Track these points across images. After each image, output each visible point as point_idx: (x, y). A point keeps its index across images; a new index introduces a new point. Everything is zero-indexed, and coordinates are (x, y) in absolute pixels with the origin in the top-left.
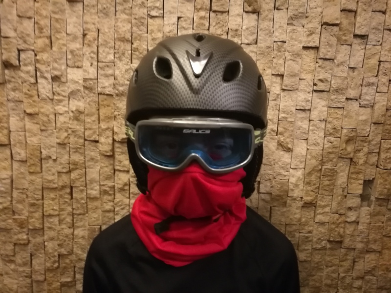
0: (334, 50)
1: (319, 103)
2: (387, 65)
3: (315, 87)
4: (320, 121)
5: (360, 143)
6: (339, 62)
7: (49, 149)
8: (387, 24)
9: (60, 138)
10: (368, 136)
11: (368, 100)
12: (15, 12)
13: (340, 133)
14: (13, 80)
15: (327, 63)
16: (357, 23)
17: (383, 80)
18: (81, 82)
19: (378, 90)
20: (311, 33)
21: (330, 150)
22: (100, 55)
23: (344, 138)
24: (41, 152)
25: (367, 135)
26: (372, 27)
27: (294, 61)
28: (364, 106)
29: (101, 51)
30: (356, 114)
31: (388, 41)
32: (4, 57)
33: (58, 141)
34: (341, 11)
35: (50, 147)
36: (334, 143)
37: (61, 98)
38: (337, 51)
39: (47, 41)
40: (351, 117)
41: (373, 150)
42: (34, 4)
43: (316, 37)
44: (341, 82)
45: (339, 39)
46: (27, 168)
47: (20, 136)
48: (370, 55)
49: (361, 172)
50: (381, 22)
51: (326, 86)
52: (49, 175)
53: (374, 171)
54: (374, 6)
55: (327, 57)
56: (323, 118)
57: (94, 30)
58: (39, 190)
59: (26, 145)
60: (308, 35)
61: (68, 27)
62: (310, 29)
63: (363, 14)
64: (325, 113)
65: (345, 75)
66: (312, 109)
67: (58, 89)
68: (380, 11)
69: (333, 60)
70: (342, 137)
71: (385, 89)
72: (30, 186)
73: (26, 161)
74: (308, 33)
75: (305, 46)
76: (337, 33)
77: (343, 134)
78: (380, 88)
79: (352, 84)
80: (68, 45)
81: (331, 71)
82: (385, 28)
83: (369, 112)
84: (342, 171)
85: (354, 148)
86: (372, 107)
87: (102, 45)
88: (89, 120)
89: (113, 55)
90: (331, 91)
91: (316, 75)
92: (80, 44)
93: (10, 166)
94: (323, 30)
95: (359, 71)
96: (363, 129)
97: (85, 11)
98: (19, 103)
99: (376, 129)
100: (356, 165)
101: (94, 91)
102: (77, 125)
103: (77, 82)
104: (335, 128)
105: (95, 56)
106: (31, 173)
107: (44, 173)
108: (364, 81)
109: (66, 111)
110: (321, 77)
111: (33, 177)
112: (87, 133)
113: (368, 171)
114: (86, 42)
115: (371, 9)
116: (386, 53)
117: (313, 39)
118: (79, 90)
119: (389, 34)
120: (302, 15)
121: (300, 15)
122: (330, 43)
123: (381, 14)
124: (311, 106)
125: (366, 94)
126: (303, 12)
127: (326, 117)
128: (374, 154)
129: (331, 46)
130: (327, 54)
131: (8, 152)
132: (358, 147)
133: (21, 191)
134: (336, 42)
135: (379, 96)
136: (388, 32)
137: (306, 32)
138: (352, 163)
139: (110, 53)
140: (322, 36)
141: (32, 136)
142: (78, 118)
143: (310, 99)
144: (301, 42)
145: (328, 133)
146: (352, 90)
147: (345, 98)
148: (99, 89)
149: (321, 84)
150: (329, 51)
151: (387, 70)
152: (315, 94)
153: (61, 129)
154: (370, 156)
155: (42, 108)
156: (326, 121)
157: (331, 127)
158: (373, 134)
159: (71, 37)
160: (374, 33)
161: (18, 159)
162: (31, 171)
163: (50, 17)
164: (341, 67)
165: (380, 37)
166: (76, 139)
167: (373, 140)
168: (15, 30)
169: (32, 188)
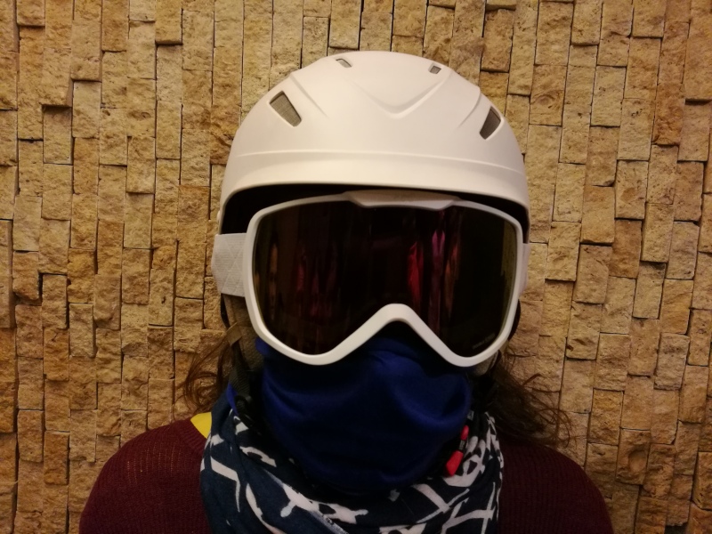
0: (605, 287)
1: (576, 380)
2: (706, 316)
3: (568, 351)
4: (579, 413)
5: (658, 457)
6: (613, 309)
7: (84, 443)
8: (703, 244)
9: (103, 426)
10: (673, 443)
11: (671, 379)
12: (39, 210)
13: (617, 438)
14: (28, 322)
15: (591, 309)
16: (645, 242)
17: (698, 342)
18: (144, 329)
19: (690, 361)
20: (561, 256)
21: (599, 468)
22: (179, 287)
23: (625, 447)
24: (69, 449)
25: (670, 442)
26: (676, 248)
27: (529, 304)
28: (663, 387)
29: (181, 278)
30: (648, 403)
31: (706, 272)
32: (16, 285)
33: (100, 431)
34: (616, 219)
35: (85, 440)
36: (606, 456)
37: (108, 356)
38: (610, 289)
39: (90, 260)
40: (638, 409)
41: (684, 470)
42: (72, 197)
43: (570, 264)
44: (617, 346)
45: (612, 268)
46: (42, 475)
47: (34, 418)
48: (673, 296)
49: (661, 512)
50: (692, 240)
51: (589, 351)
52: (81, 488)
53: (686, 509)
54: (678, 212)
55: (591, 301)
56: (584, 408)
57: (171, 241)
58: (63, 515)
59: (43, 434)
60: (556, 260)
61: (126, 237)
62: (558, 250)
63: (657, 226)
64: (588, 400)
65: (626, 331)
66: (563, 392)
67: (104, 340)
68: (689, 221)
69: (603, 304)
70: (621, 445)
71: (704, 360)
72: (46, 508)
73: (42, 462)
74: (555, 256)
75: (550, 278)
76: (609, 258)
77: (623, 440)
78: (693, 357)
79: (640, 348)
80: (124, 267)
81: (599, 325)
82: (700, 250)
83: (674, 399)
84: (623, 507)
85: (644, 466)
86: (680, 390)
87: (182, 268)
88: (156, 396)
89: (201, 286)
90: (598, 361)
91: (571, 331)
92: (145, 266)
93: (13, 470)
94: (583, 252)
95: (652, 324)
96: (663, 431)
97: (157, 210)
98: (36, 361)
99: (687, 432)
100: (650, 496)
101: (166, 347)
102: (135, 403)
103: (137, 330)
104: (607, 429)
105: (170, 286)
106: (50, 485)
107: (72, 485)
108: (662, 344)
109: (116, 379)
110: (580, 336)
111: (53, 492)
112: (151, 419)
113: (675, 508)
114: (154, 261)
115: (671, 217)
116: (704, 293)
117: (565, 266)
118: (139, 344)
119: (707, 261)
120: (544, 225)
121: (540, 225)
122: (597, 275)
123: (692, 224)
124: (562, 385)
125: (666, 366)
126: (545, 219)
127: (590, 406)
128: (685, 479)
129: (598, 281)
130: (590, 296)
131: (11, 445)
132: (653, 463)
133: (30, 515)
134: (607, 273)
135: (692, 372)
136: (707, 257)
137: (551, 254)
138: (643, 493)
139: (198, 283)
140: (581, 263)
141: (54, 419)
142: (137, 391)
143: (559, 373)
144: (542, 271)
145: (595, 437)
146: (639, 358)
147: (626, 373)
148: (175, 343)
149: (581, 347)
150: (595, 290)
151: (706, 325)
152: (568, 363)
153: (106, 410)
154: (677, 480)
155: (76, 371)
156: (590, 413)
157: (599, 425)
158: (682, 441)
159: (131, 253)
160: (680, 258)
161: (28, 459)
162: (50, 480)
163: (96, 219)
164: (619, 318)
165: (692, 266)
166: (131, 428)
167: (682, 452)
168: (37, 240)
169: (49, 511)
